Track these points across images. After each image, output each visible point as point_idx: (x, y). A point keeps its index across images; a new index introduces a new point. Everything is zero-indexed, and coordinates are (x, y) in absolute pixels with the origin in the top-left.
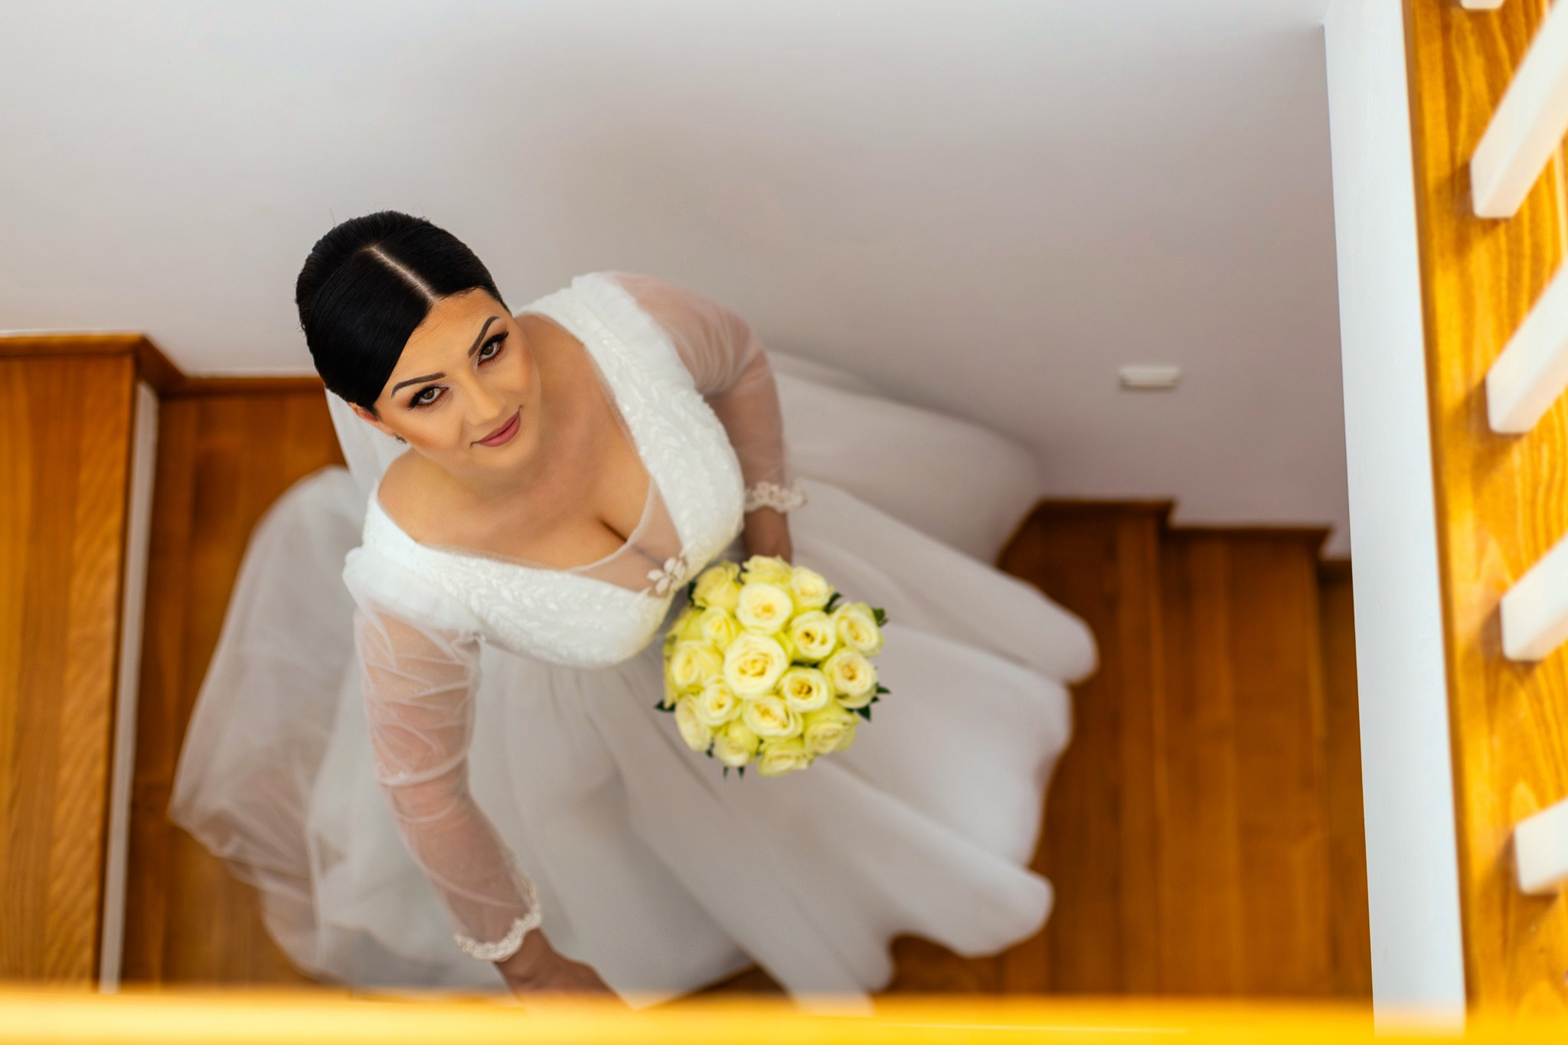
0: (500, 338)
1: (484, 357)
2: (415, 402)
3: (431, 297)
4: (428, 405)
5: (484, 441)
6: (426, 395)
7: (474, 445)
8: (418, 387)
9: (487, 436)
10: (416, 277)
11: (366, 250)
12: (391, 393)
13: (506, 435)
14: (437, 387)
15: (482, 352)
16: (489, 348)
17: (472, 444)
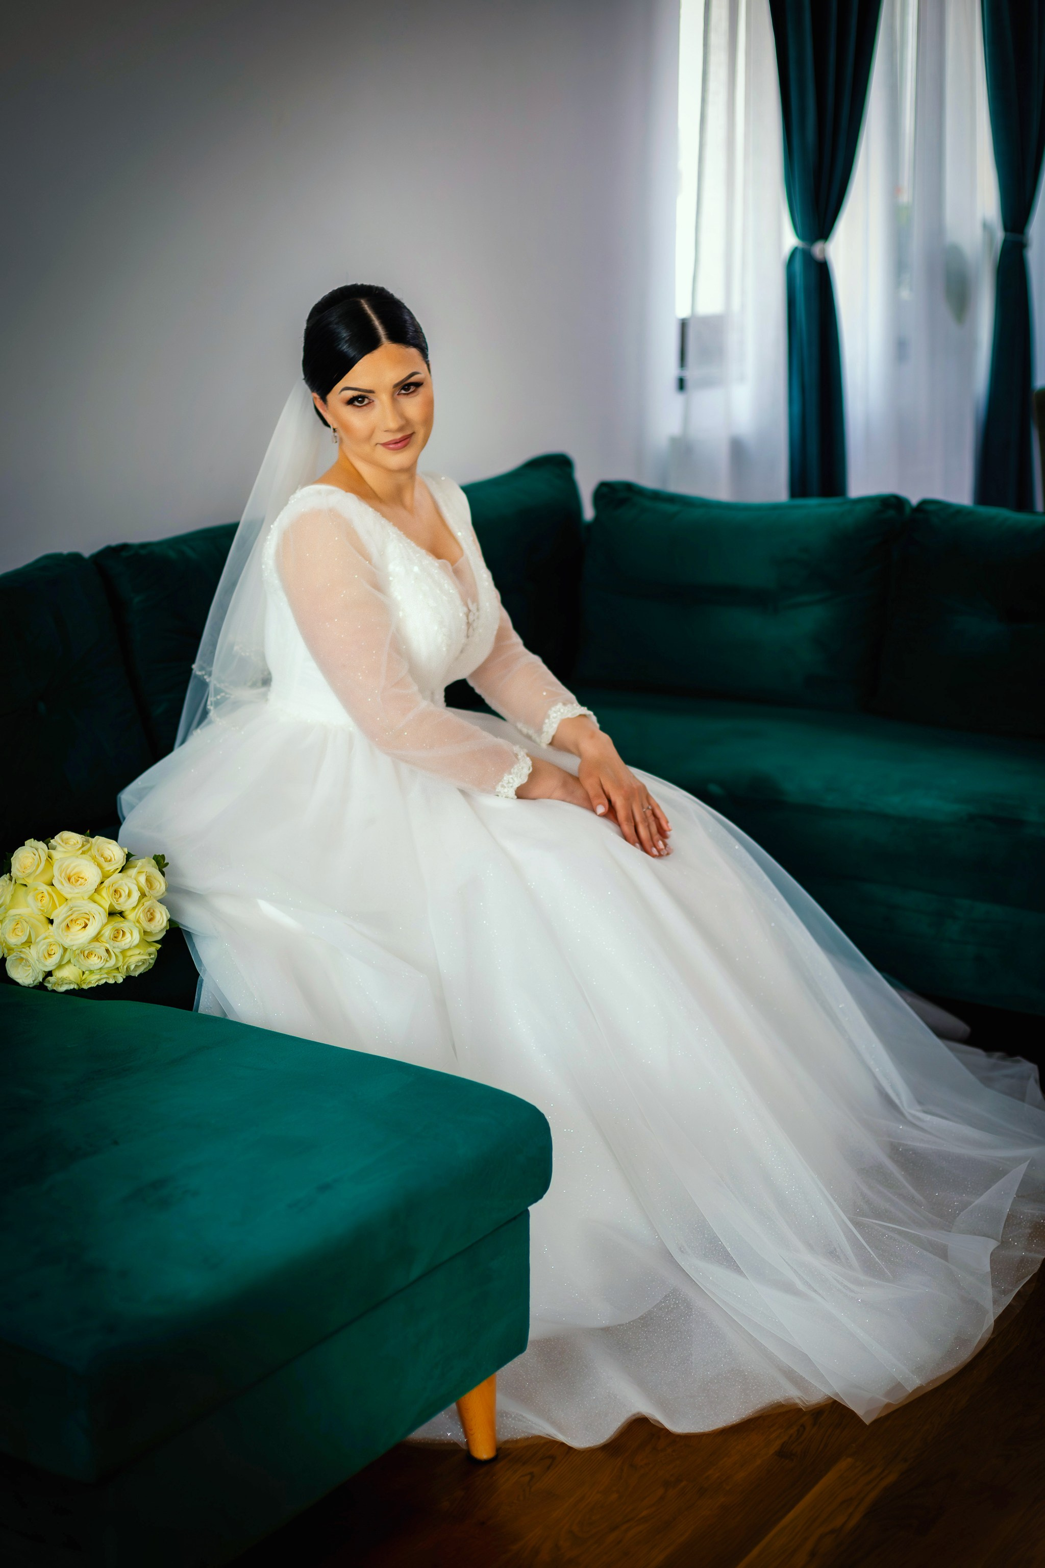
0: (418, 385)
1: (403, 392)
2: (351, 402)
3: (384, 339)
4: (358, 407)
5: (385, 445)
6: (359, 400)
7: (378, 445)
8: (355, 393)
9: (389, 442)
10: (380, 325)
11: (358, 299)
12: (340, 390)
13: (399, 445)
14: (367, 398)
15: (403, 388)
16: (409, 386)
17: (377, 444)
